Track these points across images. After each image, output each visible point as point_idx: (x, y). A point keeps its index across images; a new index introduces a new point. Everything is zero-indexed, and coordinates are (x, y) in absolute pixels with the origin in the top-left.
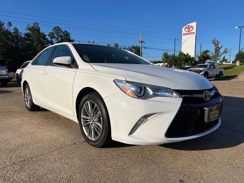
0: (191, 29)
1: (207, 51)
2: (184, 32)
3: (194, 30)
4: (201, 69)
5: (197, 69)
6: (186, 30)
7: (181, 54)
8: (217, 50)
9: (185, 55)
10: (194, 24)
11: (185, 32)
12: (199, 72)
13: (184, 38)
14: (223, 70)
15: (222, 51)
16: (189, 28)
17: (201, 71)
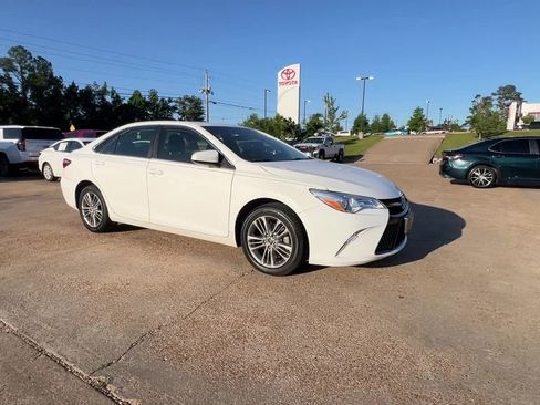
0: (292, 75)
1: (318, 115)
2: (280, 79)
3: (297, 78)
4: (314, 145)
5: (309, 145)
6: (284, 76)
7: (279, 118)
8: (332, 113)
9: (285, 120)
10: (296, 67)
11: (282, 80)
12: (311, 150)
13: (281, 89)
14: (343, 146)
15: (338, 114)
16: (288, 73)
17: (314, 149)
